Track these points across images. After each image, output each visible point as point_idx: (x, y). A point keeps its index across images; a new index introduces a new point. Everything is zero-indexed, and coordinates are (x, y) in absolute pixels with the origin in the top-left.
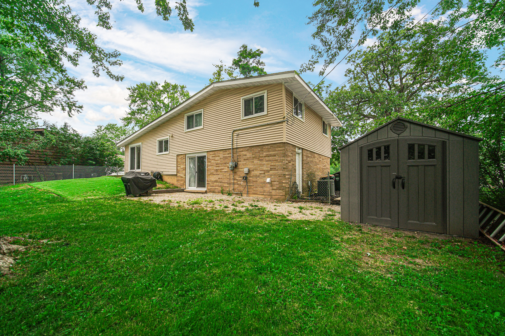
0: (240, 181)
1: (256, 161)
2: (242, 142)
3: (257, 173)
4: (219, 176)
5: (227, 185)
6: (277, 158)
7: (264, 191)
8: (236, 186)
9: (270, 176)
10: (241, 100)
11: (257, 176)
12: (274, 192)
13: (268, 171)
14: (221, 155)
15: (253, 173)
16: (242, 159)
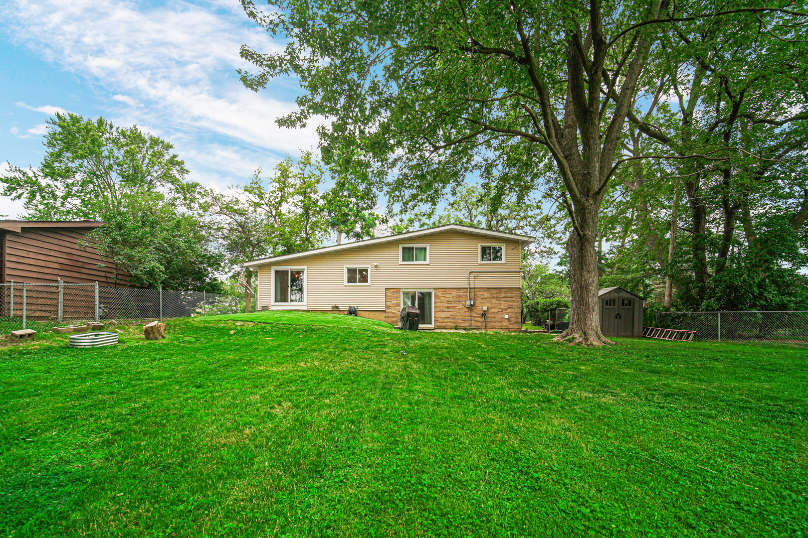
0: (477, 317)
1: (494, 301)
2: (478, 284)
3: (495, 310)
4: (451, 313)
5: (461, 321)
6: (513, 299)
7: (502, 326)
8: (473, 322)
9: (508, 314)
10: (479, 245)
11: (494, 313)
12: (511, 326)
13: (506, 310)
14: (454, 293)
15: (491, 311)
16: (479, 298)
